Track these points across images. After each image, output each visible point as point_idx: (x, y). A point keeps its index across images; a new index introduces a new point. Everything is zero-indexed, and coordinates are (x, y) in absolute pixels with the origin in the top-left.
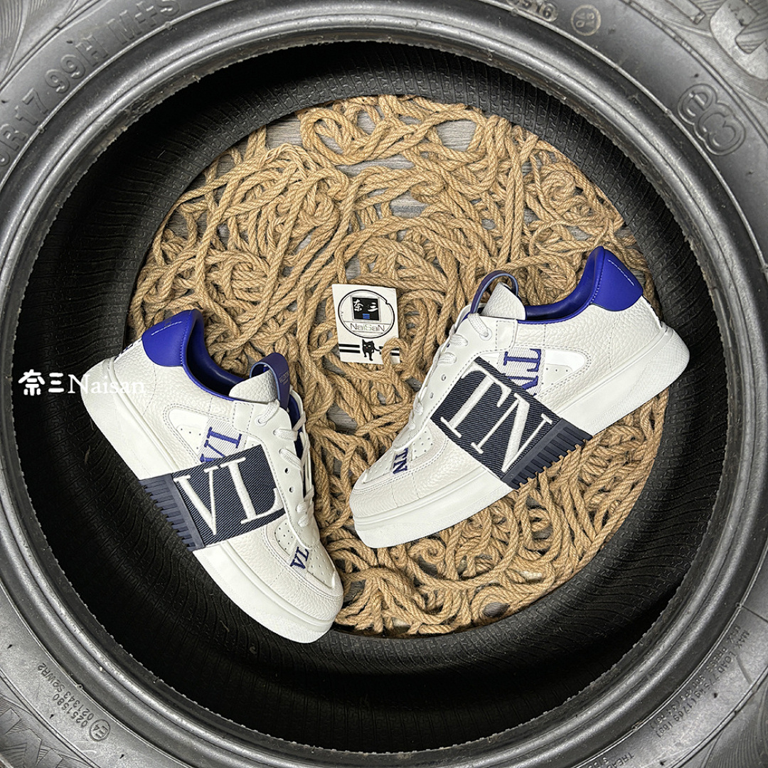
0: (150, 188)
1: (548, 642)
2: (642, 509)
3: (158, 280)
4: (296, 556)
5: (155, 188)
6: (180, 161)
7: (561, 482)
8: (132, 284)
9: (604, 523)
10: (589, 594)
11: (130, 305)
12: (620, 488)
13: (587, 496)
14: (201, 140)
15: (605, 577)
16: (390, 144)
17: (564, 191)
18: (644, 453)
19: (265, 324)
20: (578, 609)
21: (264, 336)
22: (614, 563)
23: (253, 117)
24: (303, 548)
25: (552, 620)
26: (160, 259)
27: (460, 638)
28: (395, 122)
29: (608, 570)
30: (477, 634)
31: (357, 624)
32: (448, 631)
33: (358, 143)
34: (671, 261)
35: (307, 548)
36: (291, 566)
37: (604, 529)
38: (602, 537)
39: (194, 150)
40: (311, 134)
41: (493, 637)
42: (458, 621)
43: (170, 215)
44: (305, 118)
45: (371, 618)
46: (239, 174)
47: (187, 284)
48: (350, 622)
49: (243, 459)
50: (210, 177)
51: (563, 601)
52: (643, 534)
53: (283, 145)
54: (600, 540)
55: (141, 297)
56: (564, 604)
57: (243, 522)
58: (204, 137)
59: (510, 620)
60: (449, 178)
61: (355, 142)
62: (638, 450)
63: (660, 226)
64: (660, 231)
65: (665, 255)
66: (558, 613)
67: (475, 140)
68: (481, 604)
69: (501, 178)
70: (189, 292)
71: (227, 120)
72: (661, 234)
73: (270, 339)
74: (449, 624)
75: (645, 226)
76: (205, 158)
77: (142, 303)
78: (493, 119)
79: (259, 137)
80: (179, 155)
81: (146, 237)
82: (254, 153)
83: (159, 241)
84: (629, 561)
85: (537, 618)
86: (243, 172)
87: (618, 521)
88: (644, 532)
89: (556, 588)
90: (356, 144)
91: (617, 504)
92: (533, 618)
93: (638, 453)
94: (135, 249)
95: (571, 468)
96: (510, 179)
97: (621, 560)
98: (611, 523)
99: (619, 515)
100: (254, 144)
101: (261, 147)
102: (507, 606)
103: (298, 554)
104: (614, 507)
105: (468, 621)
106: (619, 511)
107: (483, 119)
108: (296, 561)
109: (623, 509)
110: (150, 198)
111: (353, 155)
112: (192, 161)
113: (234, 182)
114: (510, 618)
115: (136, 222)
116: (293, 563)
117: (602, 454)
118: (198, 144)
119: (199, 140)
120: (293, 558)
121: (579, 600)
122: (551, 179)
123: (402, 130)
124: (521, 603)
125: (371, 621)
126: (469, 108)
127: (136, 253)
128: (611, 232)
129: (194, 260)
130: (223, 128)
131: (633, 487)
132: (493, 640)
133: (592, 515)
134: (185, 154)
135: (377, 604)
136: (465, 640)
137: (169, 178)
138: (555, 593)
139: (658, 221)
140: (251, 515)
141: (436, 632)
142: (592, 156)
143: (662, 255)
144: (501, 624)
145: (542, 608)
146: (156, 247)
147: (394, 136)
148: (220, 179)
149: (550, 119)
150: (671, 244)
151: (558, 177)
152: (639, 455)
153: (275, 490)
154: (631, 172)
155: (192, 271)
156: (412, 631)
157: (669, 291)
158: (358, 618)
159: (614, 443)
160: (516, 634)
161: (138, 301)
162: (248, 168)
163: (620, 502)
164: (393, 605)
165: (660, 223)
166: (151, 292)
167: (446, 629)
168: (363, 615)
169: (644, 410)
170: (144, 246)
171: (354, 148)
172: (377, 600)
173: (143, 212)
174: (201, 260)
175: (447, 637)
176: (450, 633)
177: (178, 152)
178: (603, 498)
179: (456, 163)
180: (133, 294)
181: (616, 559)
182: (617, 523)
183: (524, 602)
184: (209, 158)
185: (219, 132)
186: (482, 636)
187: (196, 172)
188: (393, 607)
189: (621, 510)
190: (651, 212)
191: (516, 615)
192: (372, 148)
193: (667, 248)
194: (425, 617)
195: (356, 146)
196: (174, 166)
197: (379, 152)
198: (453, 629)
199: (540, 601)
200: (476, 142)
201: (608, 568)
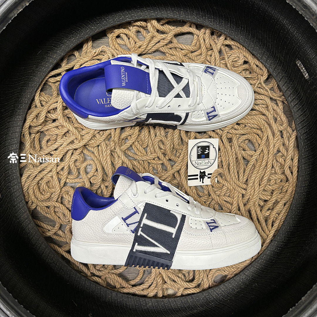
0: (34, 68)
1: (250, 293)
2: (292, 214)
3: (38, 114)
4: (210, 226)
5: (37, 67)
6: (50, 53)
7: (250, 205)
8: (24, 116)
9: (272, 226)
10: (270, 262)
11: (23, 126)
12: (279, 205)
13: (263, 212)
14: (61, 43)
15: (277, 253)
16: (154, 44)
17: (239, 61)
18: (288, 188)
19: (94, 136)
20: (265, 272)
21: (93, 142)
22: (281, 244)
23: (87, 30)
24: (209, 220)
25: (253, 279)
26: (39, 105)
27: (205, 294)
28: (156, 34)
29: (279, 248)
30: (214, 291)
31: (148, 294)
32: (198, 291)
33: (138, 44)
34: (294, 90)
35: (211, 219)
36: (211, 231)
37: (273, 228)
38: (273, 232)
39: (57, 47)
40: (115, 43)
41: (223, 291)
42: (202, 286)
43: (44, 82)
44: (111, 35)
45: (156, 290)
46: (79, 62)
47: (54, 116)
48: (145, 293)
49: (146, 215)
50: (64, 65)
51: (258, 268)
52: (294, 228)
53: (102, 47)
54: (272, 234)
55: (29, 123)
56: (258, 269)
57: (173, 237)
58: (62, 41)
59: (231, 281)
60: (184, 58)
61: (137, 44)
62: (284, 187)
63: (287, 74)
64: (287, 77)
65: (291, 87)
66: (256, 274)
67: (194, 42)
68: (213, 276)
69: (208, 58)
70: (54, 121)
71: (74, 33)
72: (288, 78)
73: (97, 142)
74: (198, 287)
75: (280, 74)
76: (63, 51)
77: (29, 126)
78: (203, 30)
79: (89, 45)
80: (49, 51)
81: (32, 92)
82: (86, 52)
83: (38, 96)
84: (288, 243)
85: (245, 278)
86: (81, 61)
87: (279, 223)
88: (294, 226)
89: (254, 261)
90: (137, 45)
91: (277, 215)
92: (243, 279)
93: (284, 188)
94: (26, 98)
95: (255, 196)
96: (213, 57)
97: (284, 242)
98: (276, 225)
99: (280, 220)
100: (86, 48)
101: (90, 49)
102: (226, 276)
103: (210, 225)
104: (276, 217)
105: (208, 286)
106: (279, 218)
107: (198, 31)
108: (211, 228)
109: (281, 217)
110: (34, 72)
111: (136, 50)
112: (56, 53)
113: (77, 66)
114: (231, 280)
115: (27, 85)
116: (211, 230)
117: (268, 189)
118: (59, 45)
119: (59, 43)
120: (209, 228)
121: (266, 266)
122: (232, 57)
123: (160, 36)
124: (235, 273)
125: (156, 291)
126: (190, 27)
127: (26, 100)
128: (262, 81)
129: (57, 103)
130: (72, 36)
131: (285, 205)
132: (223, 293)
133: (266, 221)
134: (53, 50)
135: (160, 280)
136: (208, 294)
137: (44, 62)
138: (254, 263)
139: (286, 72)
140: (173, 231)
141: (192, 292)
142: (253, 43)
143: (289, 87)
144: (226, 284)
145: (247, 273)
146: (37, 98)
147: (155, 40)
148: (70, 65)
149: (232, 27)
150: (293, 83)
151: (236, 55)
152: (285, 189)
153: (171, 212)
154: (271, 50)
155: (55, 109)
156: (179, 294)
157: (294, 105)
158: (149, 290)
159: (273, 183)
160: (234, 288)
161: (27, 125)
162: (84, 59)
163: (279, 214)
164: (169, 280)
165: (287, 73)
166: (34, 121)
167: (197, 290)
168: (152, 288)
169: (286, 165)
170: (31, 96)
171: (136, 47)
172: (160, 278)
173: (30, 79)
174: (60, 104)
175: (199, 294)
176: (200, 292)
177: (49, 49)
178: (271, 212)
179: (186, 51)
180: (24, 122)
181: (282, 242)
182: (279, 224)
183: (236, 272)
184: (65, 51)
185: (70, 38)
186: (217, 292)
187: (58, 58)
188: (168, 281)
189: (280, 218)
190: (282, 68)
191: (234, 278)
192: (145, 46)
193: (291, 84)
194: (187, 284)
195: (138, 46)
196: (47, 56)
197: (149, 48)
198: (201, 290)
199: (246, 269)
200: (195, 43)
201: (279, 247)
